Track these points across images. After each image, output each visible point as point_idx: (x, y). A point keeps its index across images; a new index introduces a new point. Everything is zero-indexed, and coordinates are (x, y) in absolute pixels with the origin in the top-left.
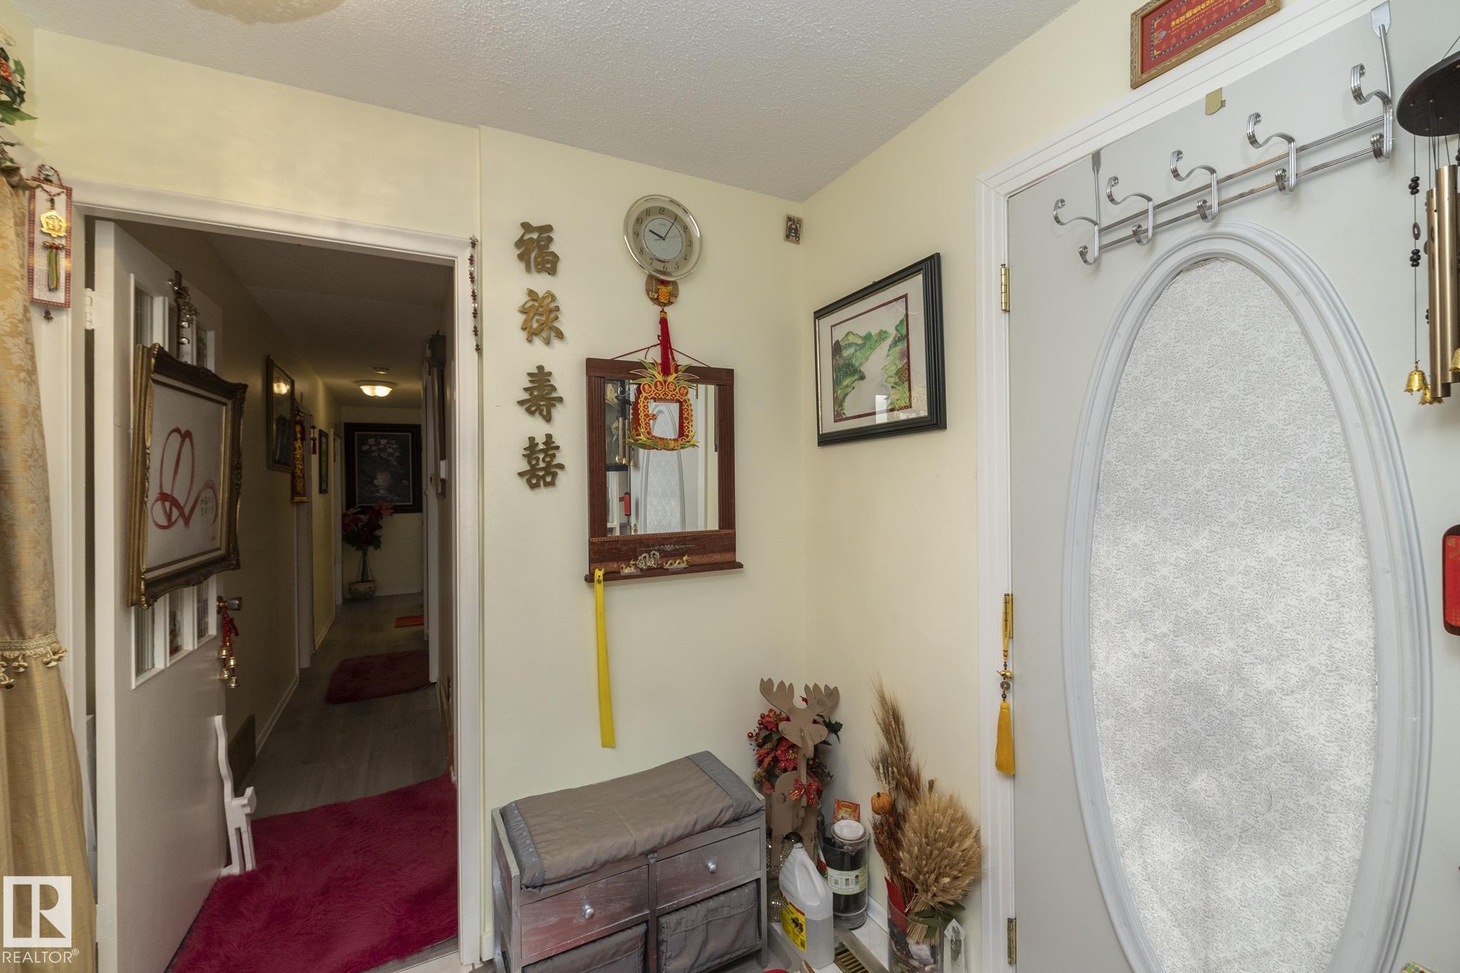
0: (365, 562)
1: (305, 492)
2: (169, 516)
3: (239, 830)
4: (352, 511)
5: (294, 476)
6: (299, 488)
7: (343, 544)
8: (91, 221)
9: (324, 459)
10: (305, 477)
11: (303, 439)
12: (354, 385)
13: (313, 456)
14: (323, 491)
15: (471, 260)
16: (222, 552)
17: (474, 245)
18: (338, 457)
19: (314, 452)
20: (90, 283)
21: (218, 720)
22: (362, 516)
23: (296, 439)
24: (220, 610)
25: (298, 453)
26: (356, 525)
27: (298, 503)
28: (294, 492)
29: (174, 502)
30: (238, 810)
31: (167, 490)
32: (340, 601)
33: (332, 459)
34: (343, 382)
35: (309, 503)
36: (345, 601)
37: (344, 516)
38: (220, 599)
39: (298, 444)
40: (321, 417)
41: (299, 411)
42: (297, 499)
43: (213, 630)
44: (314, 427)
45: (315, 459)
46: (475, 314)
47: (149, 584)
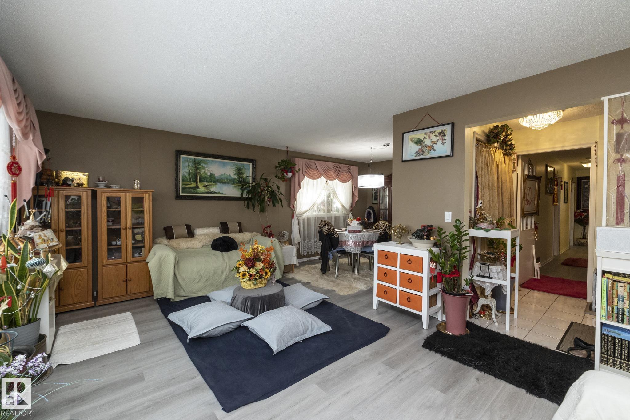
0: (584, 231)
1: (558, 201)
2: (527, 203)
3: (537, 270)
4: (579, 211)
5: (554, 197)
6: (556, 200)
7: (574, 223)
8: (518, 156)
9: (566, 191)
10: (558, 197)
11: (557, 185)
12: (580, 164)
13: (561, 190)
14: (565, 202)
15: (595, 147)
16: (536, 211)
17: (596, 143)
18: (573, 191)
19: (562, 189)
20: (518, 166)
21: (534, 246)
22: (583, 213)
23: (555, 186)
24: (534, 224)
25: (556, 190)
26: (581, 216)
27: (555, 205)
28: (554, 202)
29: (528, 200)
30: (537, 266)
31: (527, 198)
32: (572, 244)
33: (570, 191)
34: (575, 164)
35: (559, 205)
36: (574, 245)
37: (575, 213)
38: (535, 221)
39: (556, 187)
40: (566, 176)
41: (556, 177)
42: (554, 204)
43: (533, 227)
44: (562, 181)
45: (562, 192)
46: (596, 158)
47: (525, 214)
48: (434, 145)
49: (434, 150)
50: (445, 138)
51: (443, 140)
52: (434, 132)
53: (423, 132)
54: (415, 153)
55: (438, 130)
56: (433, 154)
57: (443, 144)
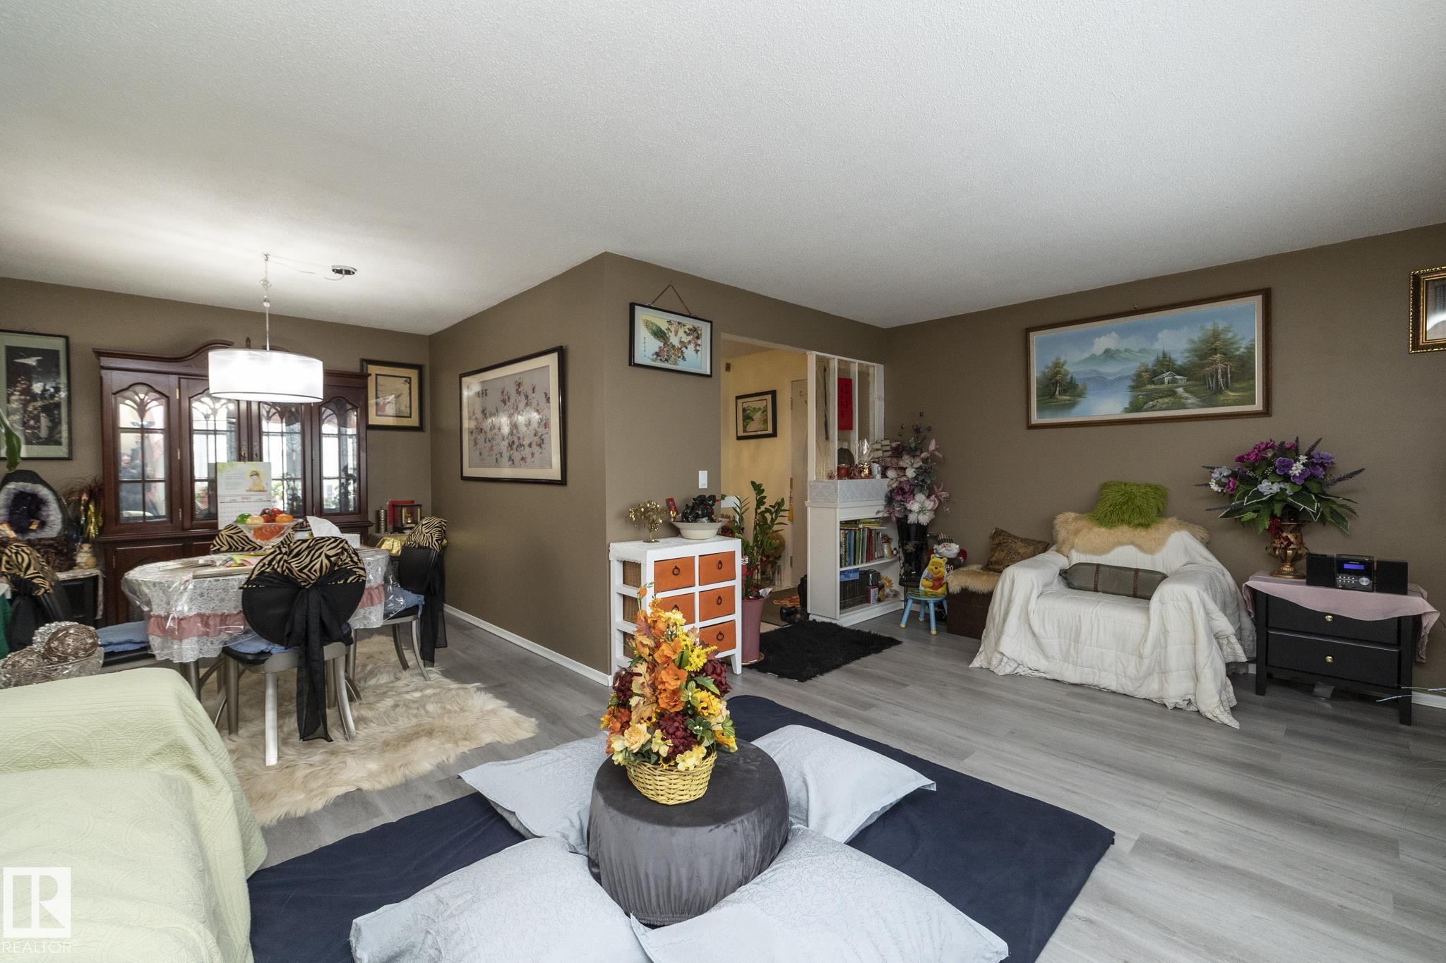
48: (684, 349)
49: (684, 359)
50: (699, 342)
51: (697, 345)
52: (684, 325)
53: (668, 318)
54: (653, 355)
55: (690, 323)
56: (681, 366)
57: (697, 351)
